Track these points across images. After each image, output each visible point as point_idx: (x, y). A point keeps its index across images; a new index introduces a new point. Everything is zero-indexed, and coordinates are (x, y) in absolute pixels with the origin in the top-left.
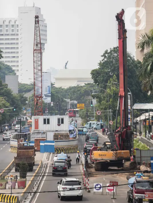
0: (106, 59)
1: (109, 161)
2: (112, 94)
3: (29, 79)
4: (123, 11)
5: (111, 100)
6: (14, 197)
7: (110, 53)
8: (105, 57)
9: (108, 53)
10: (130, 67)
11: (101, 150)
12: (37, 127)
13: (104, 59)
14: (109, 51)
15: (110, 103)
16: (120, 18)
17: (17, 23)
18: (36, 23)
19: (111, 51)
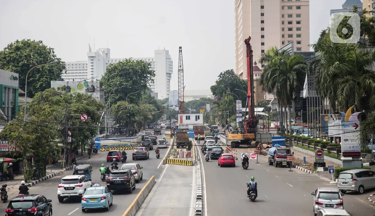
0: (221, 79)
1: (240, 141)
2: (228, 101)
3: (162, 97)
4: (250, 38)
5: (227, 105)
6: (190, 162)
7: (224, 74)
8: (221, 77)
9: (223, 75)
10: (237, 83)
11: (233, 134)
12: (181, 121)
13: (220, 78)
14: (223, 73)
15: (226, 107)
16: (247, 42)
17: (154, 61)
18: (180, 52)
19: (225, 73)
